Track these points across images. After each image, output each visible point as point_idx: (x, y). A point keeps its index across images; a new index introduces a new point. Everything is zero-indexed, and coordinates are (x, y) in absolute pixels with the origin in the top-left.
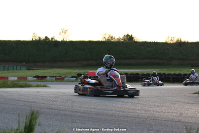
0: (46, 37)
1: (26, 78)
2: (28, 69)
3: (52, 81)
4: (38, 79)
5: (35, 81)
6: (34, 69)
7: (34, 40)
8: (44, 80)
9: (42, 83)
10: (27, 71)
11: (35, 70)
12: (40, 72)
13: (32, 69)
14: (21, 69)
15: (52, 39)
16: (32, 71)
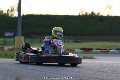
0: (93, 12)
1: (74, 50)
2: (75, 42)
3: (97, 53)
4: (85, 51)
5: (81, 53)
6: (80, 42)
7: (81, 14)
8: (90, 52)
9: (88, 55)
10: (74, 43)
11: (82, 43)
12: (87, 45)
13: (79, 42)
14: (68, 42)
15: (98, 14)
16: (79, 43)
